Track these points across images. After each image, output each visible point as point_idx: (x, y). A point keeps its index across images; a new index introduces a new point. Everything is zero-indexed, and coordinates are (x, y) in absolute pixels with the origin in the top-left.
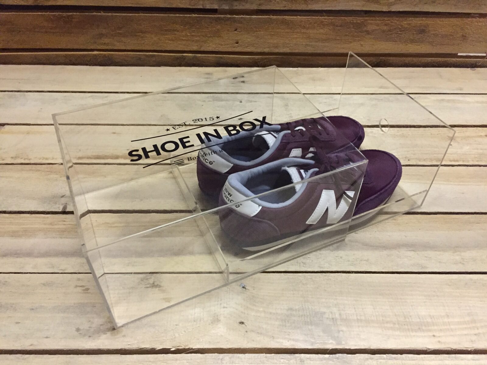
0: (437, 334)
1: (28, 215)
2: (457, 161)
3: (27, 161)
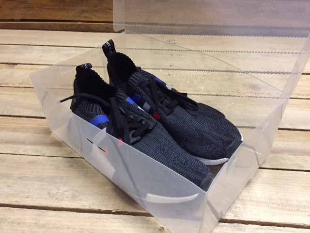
3: (28, 86)
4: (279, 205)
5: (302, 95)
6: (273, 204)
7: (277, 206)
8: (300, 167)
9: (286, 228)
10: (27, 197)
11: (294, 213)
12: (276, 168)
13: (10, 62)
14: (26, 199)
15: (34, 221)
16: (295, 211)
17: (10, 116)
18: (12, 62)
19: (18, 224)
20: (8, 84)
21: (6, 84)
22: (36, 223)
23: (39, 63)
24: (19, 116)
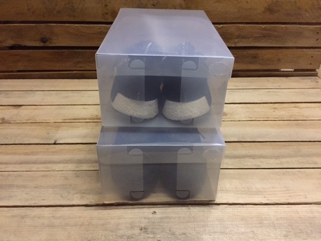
0: (267, 196)
1: (35, 145)
2: (278, 118)
3: (34, 122)
4: (242, 192)
5: (260, 118)
6: (238, 191)
7: (241, 192)
8: (258, 166)
9: (248, 206)
10: (44, 200)
11: (254, 196)
12: (240, 168)
13: (15, 104)
14: (43, 201)
15: (51, 215)
16: (254, 195)
17: (21, 144)
18: (17, 104)
19: (39, 218)
20: (15, 121)
21: (14, 121)
22: (53, 216)
23: (42, 104)
24: (29, 144)
